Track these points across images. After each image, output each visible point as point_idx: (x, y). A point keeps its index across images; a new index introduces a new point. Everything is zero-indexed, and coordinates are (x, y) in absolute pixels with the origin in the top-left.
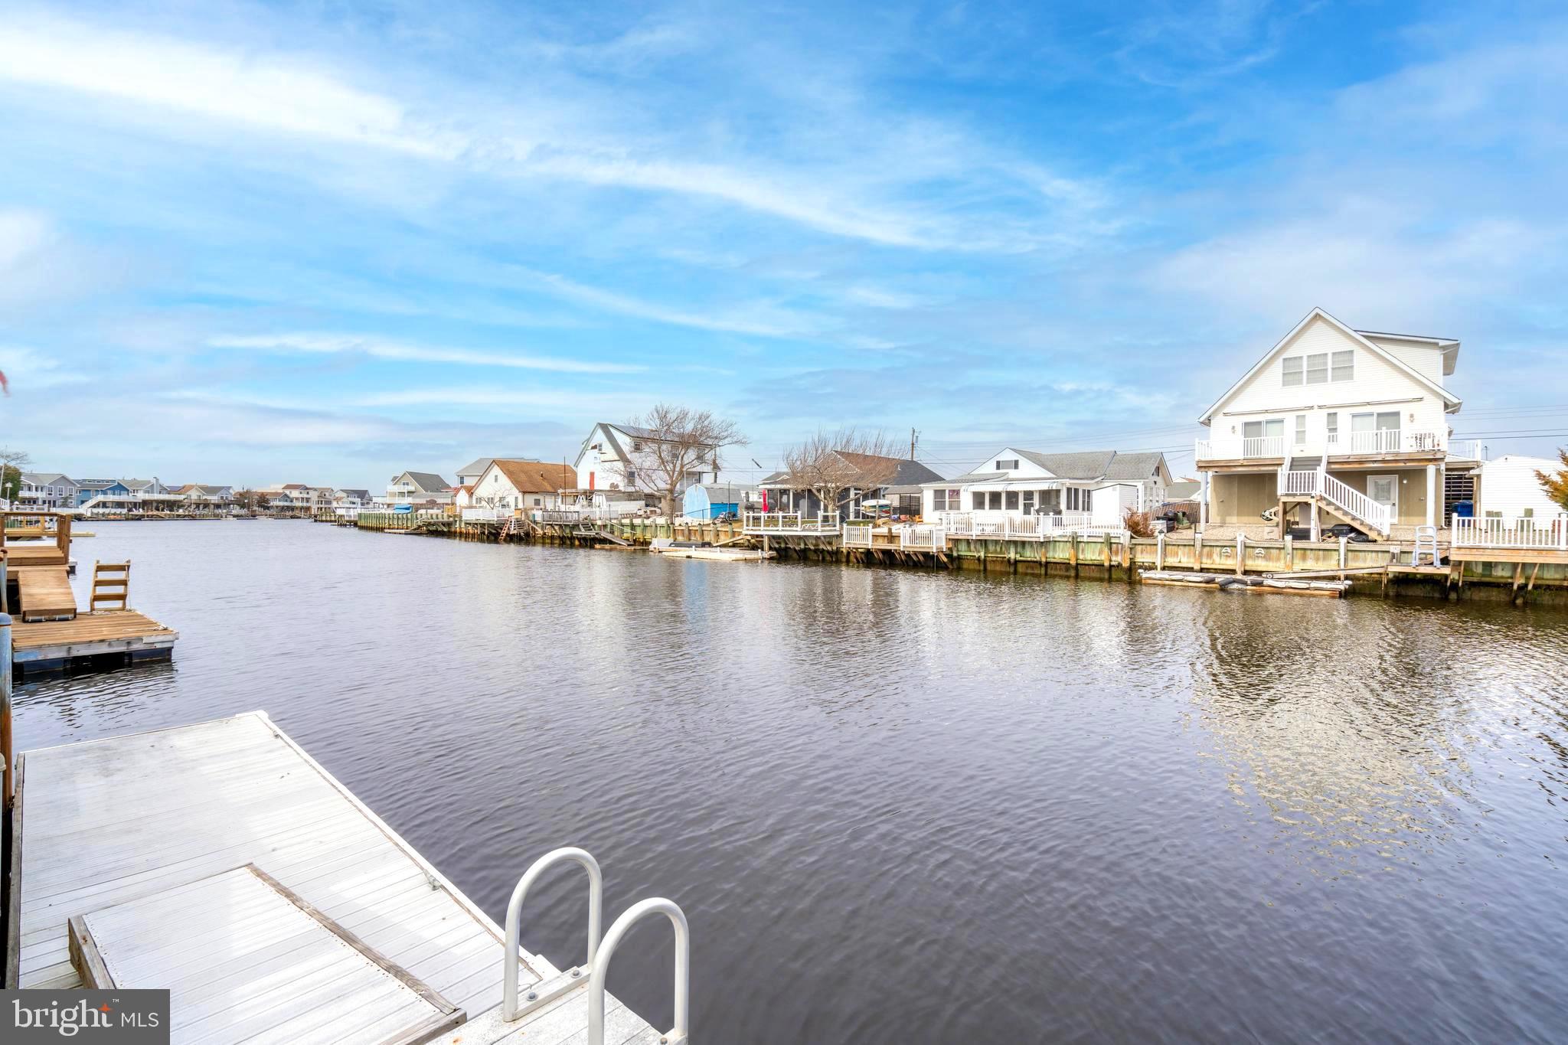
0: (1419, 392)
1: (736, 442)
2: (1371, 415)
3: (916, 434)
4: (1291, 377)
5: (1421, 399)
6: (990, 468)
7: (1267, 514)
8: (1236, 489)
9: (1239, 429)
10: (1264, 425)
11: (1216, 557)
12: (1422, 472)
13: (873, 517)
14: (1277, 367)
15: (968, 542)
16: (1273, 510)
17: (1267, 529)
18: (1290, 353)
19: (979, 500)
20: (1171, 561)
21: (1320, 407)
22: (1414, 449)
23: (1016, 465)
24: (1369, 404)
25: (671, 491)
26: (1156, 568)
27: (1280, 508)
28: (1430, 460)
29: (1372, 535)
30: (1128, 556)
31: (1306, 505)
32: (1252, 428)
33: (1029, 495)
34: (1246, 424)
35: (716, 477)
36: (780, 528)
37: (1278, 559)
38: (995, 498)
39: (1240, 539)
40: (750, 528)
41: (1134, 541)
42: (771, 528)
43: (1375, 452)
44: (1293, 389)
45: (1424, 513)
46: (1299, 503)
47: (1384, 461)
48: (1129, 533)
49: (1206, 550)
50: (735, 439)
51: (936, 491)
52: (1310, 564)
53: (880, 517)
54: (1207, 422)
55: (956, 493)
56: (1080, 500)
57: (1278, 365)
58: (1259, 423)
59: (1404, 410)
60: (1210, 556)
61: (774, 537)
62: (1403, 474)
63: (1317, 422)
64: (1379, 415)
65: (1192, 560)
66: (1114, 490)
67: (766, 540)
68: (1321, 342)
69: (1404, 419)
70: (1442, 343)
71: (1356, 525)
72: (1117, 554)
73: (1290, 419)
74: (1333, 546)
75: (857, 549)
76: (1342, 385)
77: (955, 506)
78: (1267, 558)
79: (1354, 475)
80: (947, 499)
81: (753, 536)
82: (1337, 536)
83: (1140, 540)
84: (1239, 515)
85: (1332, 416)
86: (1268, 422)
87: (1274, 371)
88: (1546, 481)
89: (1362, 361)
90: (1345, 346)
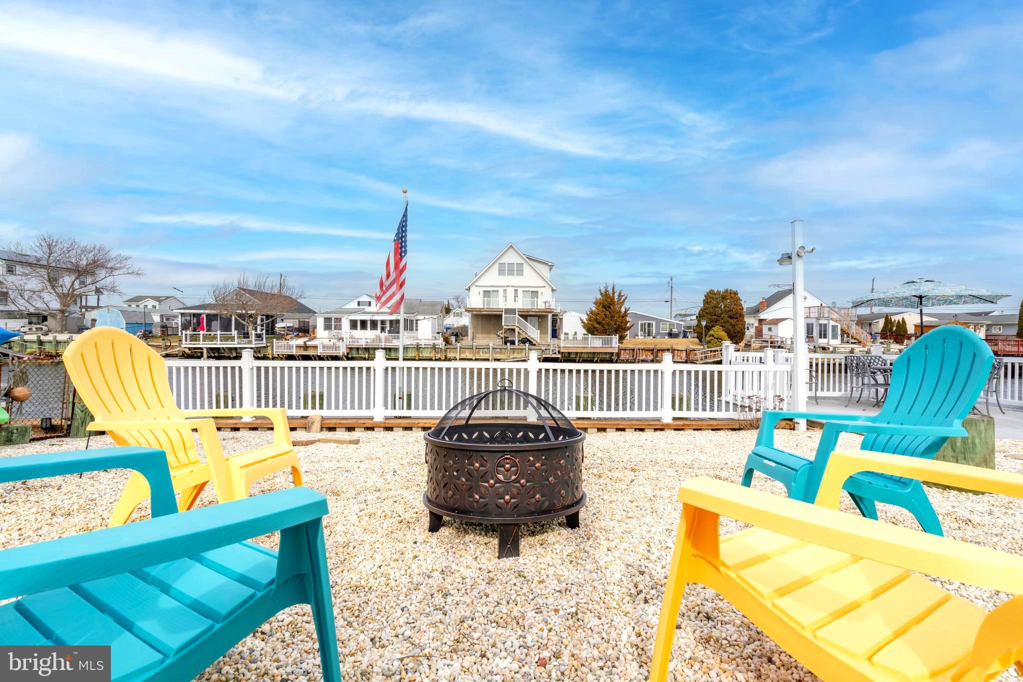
0: (544, 284)
1: (132, 273)
2: (529, 291)
3: (283, 278)
4: (501, 272)
5: (545, 287)
6: (353, 305)
7: (498, 333)
8: (480, 322)
9: (482, 293)
10: (491, 292)
11: (481, 353)
12: (547, 316)
13: (284, 335)
14: (496, 267)
15: (358, 349)
16: (501, 332)
17: (498, 340)
18: (500, 261)
19: (353, 325)
20: (463, 356)
21: (512, 286)
22: (543, 307)
23: (370, 304)
24: (528, 287)
25: (62, 312)
26: (457, 359)
27: (503, 331)
28: (549, 312)
29: (534, 342)
30: (444, 354)
31: (513, 330)
32: (487, 293)
33: (383, 322)
34: (485, 291)
35: (98, 299)
36: (219, 342)
37: (505, 354)
38: (364, 324)
39: (491, 345)
40: (188, 342)
41: (446, 347)
42: (207, 343)
43: (530, 307)
44: (502, 277)
45: (547, 334)
46: (509, 329)
47: (535, 312)
48: (444, 343)
49: (477, 350)
50: (130, 271)
51: (325, 319)
52: (516, 355)
53: (287, 334)
54: (469, 289)
55: (339, 320)
56: (411, 325)
57: (497, 266)
58: (489, 291)
59: (540, 290)
60: (479, 353)
61: (212, 349)
62: (539, 317)
63: (511, 292)
64: (532, 292)
65: (472, 355)
66: (429, 321)
67: (205, 351)
68: (511, 258)
69: (540, 294)
70: (550, 264)
71: (529, 338)
72: (438, 353)
73: (501, 290)
74: (524, 347)
75: (283, 355)
76: (519, 278)
77: (338, 327)
78: (500, 353)
79: (525, 316)
80: (333, 324)
81: (190, 349)
82: (524, 343)
83: (449, 346)
84: (482, 333)
85: (516, 291)
86: (493, 291)
87: (496, 268)
88: (583, 322)
89: (526, 268)
90: (520, 261)
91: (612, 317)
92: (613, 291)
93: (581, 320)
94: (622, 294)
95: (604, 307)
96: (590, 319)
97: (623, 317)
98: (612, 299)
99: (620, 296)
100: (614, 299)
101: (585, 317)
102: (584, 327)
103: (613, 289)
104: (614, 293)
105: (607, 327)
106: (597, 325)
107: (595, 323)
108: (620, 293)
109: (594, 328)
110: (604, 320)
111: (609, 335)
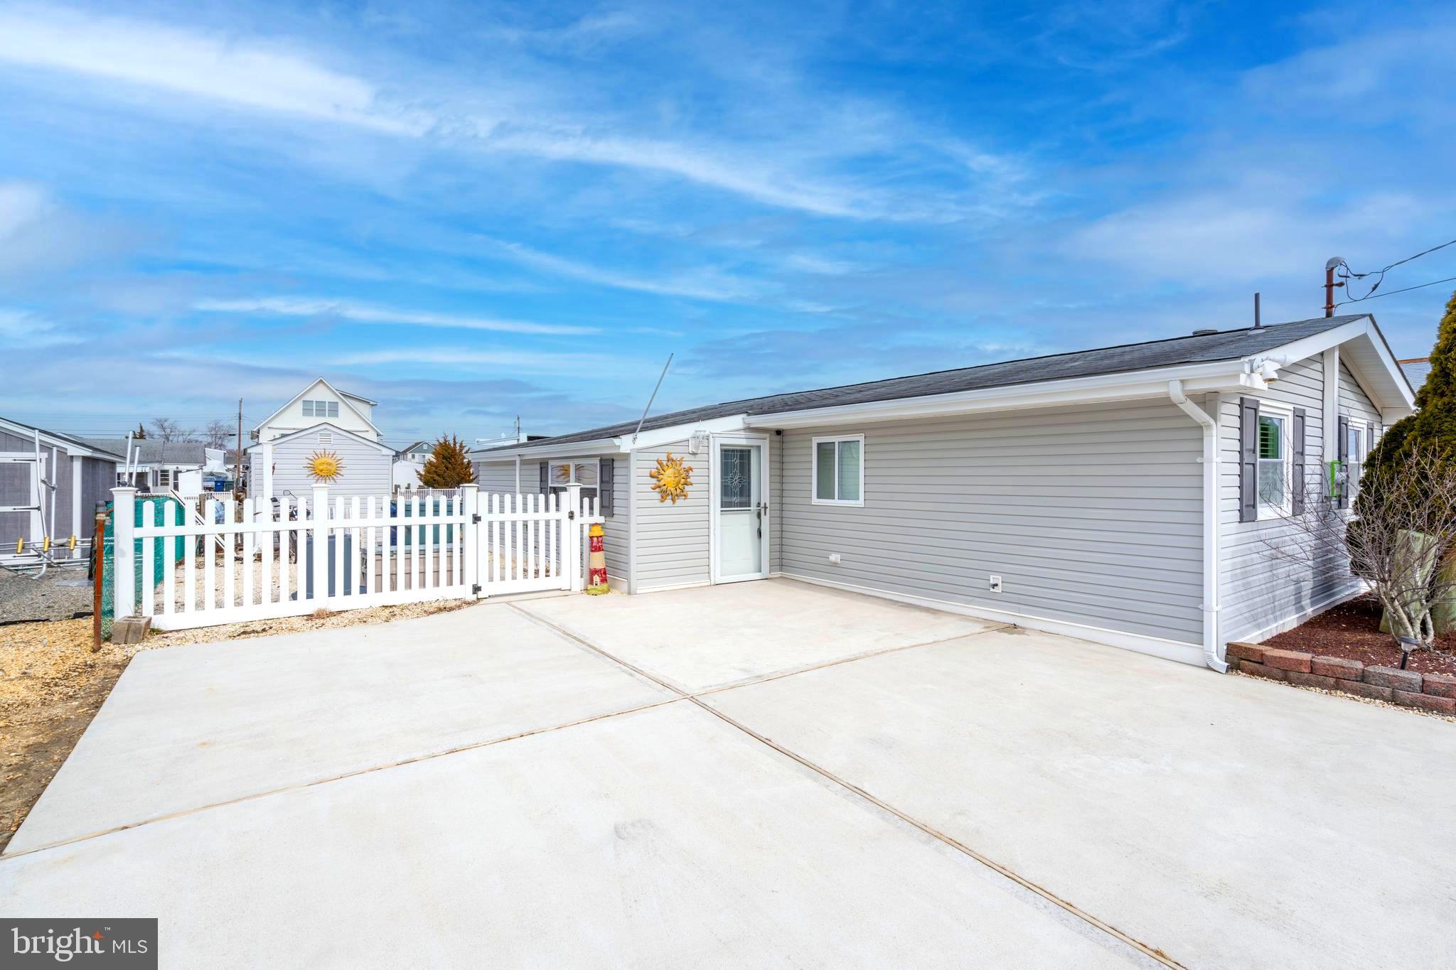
0: (368, 428)
4: (307, 411)
5: (368, 431)
18: (306, 398)
44: (307, 418)
54: (258, 433)
57: (300, 403)
66: (197, 473)
68: (321, 395)
70: (371, 403)
76: (332, 419)
87: (299, 406)
88: (419, 474)
89: (342, 407)
90: (334, 399)
91: (454, 469)
92: (455, 441)
93: (417, 472)
94: (464, 445)
95: (444, 458)
96: (428, 471)
97: (466, 468)
98: (454, 449)
99: (461, 446)
100: (456, 450)
101: (421, 469)
102: (421, 479)
103: (454, 439)
104: (455, 444)
105: (449, 480)
106: (437, 478)
107: (435, 476)
108: (461, 444)
109: (435, 480)
110: (445, 472)
111: (451, 488)
